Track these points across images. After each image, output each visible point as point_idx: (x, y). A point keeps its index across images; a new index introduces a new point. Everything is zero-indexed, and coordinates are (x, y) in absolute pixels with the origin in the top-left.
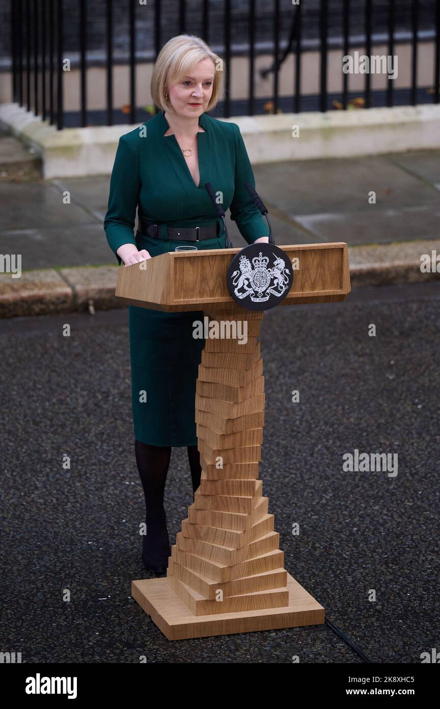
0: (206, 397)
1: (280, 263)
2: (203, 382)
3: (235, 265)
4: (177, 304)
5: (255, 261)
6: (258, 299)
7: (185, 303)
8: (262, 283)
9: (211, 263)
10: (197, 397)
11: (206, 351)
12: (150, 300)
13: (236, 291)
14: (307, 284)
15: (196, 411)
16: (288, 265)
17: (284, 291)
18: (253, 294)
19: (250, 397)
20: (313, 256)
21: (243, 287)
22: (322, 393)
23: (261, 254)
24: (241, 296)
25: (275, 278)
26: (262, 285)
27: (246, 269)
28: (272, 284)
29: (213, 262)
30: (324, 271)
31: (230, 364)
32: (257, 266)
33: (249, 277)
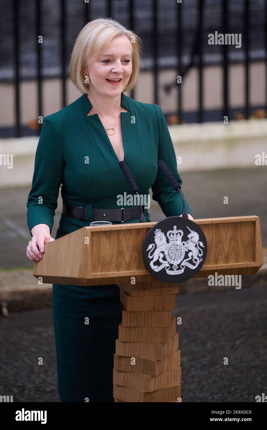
0: (124, 372)
1: (194, 236)
2: (121, 357)
3: (150, 239)
4: (94, 277)
5: (170, 235)
6: (173, 272)
7: (103, 277)
8: (177, 256)
9: (127, 237)
10: (115, 371)
11: (123, 326)
12: (68, 275)
13: (152, 264)
14: (220, 257)
15: (115, 387)
16: (202, 238)
17: (198, 263)
18: (168, 267)
19: (167, 371)
20: (226, 229)
21: (158, 260)
22: (234, 383)
23: (175, 227)
24: (157, 269)
25: (190, 251)
26: (177, 258)
27: (161, 243)
28: (186, 257)
29: (129, 237)
30: (237, 244)
31: (147, 339)
32: (172, 239)
33: (164, 250)
